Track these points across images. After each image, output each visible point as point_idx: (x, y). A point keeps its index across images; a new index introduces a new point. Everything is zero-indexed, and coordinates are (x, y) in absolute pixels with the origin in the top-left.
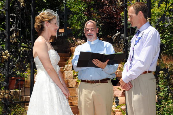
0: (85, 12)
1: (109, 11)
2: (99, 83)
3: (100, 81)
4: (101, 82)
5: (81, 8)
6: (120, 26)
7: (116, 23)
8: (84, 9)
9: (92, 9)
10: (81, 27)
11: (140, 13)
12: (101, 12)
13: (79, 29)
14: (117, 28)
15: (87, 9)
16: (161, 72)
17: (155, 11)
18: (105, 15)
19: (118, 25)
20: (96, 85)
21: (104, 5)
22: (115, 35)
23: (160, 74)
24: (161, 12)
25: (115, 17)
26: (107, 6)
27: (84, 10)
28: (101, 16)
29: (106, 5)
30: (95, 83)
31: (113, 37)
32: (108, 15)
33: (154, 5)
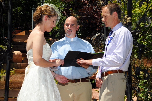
0: (64, 11)
1: (89, 11)
2: (80, 82)
3: (81, 80)
4: (81, 82)
5: (60, 7)
6: (100, 27)
7: (96, 23)
8: (62, 8)
9: (71, 9)
10: (59, 27)
11: (115, 13)
12: (80, 12)
13: (56, 29)
14: (97, 29)
15: (65, 8)
16: (141, 72)
17: (136, 11)
18: (85, 16)
19: (98, 26)
20: (77, 84)
21: (83, 5)
22: (94, 36)
23: (140, 74)
24: (142, 12)
25: (95, 18)
26: (87, 6)
27: (62, 10)
28: (80, 16)
29: (86, 4)
30: (76, 82)
31: (93, 38)
32: (87, 15)
33: (135, 5)
